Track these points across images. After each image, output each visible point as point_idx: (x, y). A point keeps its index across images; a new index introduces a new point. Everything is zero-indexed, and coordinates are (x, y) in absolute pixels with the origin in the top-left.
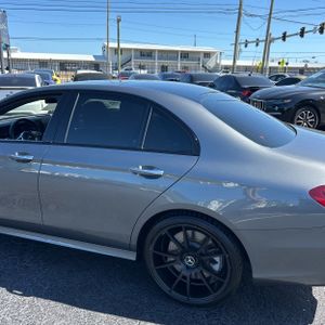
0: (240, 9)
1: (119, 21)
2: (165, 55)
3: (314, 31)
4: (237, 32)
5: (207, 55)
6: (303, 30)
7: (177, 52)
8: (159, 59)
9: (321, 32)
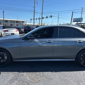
0: (34, 11)
1: (3, 12)
2: (11, 22)
3: (49, 17)
4: (34, 16)
5: (23, 22)
7: (15, 21)
8: (10, 23)
9: (51, 17)
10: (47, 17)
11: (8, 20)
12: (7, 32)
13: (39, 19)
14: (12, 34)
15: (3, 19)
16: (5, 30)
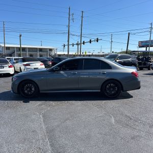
0: (69, 32)
1: (20, 36)
2: (31, 50)
3: (95, 41)
4: (68, 41)
5: (51, 50)
6: (90, 40)
7: (37, 48)
8: (29, 51)
9: (97, 41)
10: (90, 42)
11: (26, 48)
12: (28, 67)
13: (77, 44)
14: (35, 68)
15: (19, 46)
16: (25, 63)
